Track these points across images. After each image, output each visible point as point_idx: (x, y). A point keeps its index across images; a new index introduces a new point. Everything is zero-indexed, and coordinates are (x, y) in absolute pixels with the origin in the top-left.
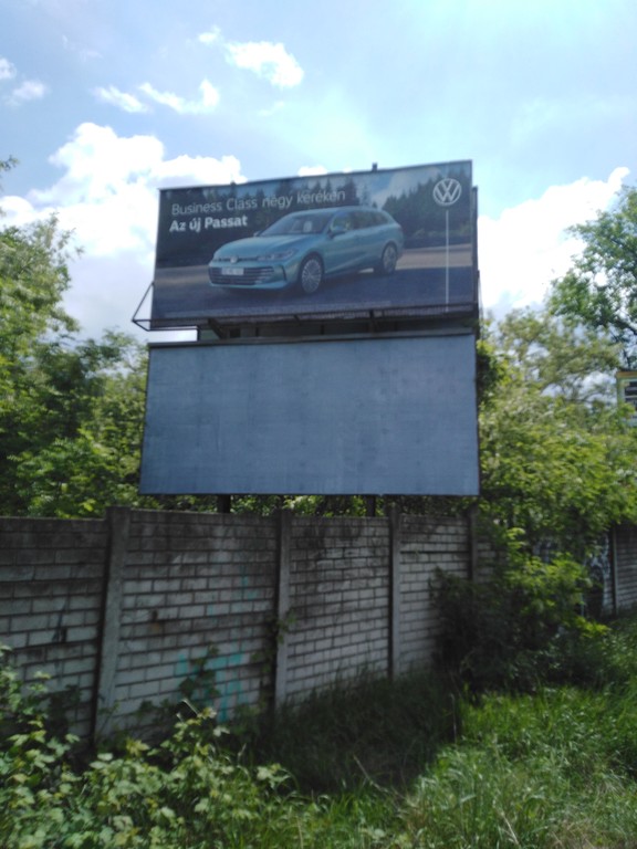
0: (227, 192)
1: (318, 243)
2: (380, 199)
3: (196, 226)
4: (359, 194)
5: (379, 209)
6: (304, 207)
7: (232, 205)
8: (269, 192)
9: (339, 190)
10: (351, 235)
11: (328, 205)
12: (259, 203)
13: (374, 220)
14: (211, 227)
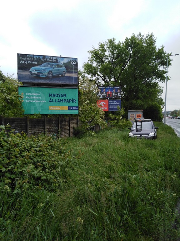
0: (32, 56)
1: (51, 69)
2: (62, 62)
3: (26, 62)
4: (58, 61)
5: (62, 64)
6: (48, 62)
7: (33, 59)
8: (41, 58)
9: (55, 59)
10: (57, 68)
11: (53, 62)
12: (39, 60)
13: (61, 66)
14: (29, 63)
